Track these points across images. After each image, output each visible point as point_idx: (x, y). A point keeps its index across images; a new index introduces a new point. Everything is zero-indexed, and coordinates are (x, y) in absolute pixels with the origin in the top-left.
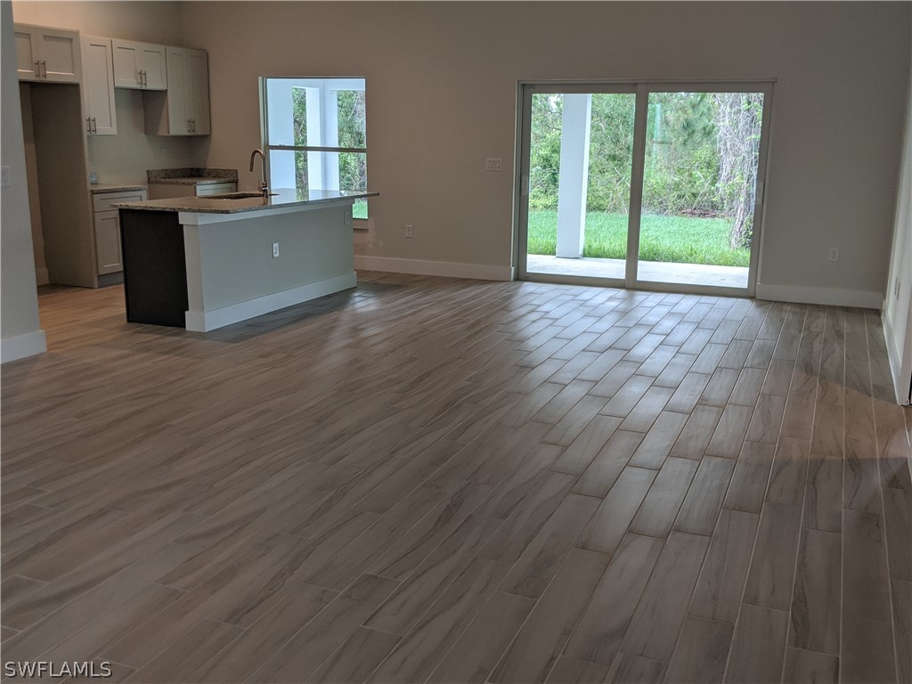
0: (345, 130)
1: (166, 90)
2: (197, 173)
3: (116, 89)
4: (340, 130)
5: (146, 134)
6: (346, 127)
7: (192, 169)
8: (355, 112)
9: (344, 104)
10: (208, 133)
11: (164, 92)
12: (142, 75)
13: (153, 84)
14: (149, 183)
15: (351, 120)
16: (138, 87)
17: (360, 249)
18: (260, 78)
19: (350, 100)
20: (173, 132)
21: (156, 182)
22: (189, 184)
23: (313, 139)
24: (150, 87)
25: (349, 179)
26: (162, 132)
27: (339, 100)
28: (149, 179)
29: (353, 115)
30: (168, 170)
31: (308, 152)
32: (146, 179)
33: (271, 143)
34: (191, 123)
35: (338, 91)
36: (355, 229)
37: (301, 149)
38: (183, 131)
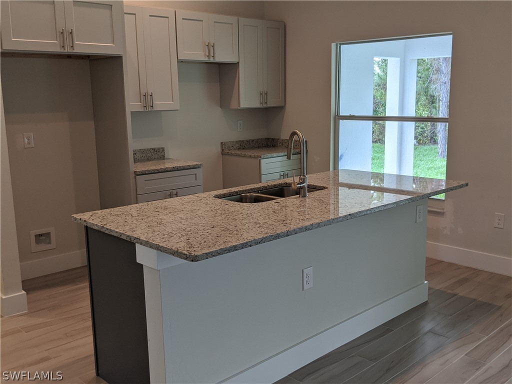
0: (422, 94)
1: (238, 63)
2: (270, 144)
3: (180, 62)
4: (418, 94)
5: (221, 107)
7: (268, 139)
8: (431, 80)
9: (423, 76)
10: (284, 105)
11: (235, 65)
12: (210, 47)
13: (223, 56)
14: (222, 154)
15: (427, 87)
16: (206, 59)
17: (434, 234)
18: (333, 45)
19: (427, 72)
20: (244, 105)
21: (228, 154)
22: (255, 157)
24: (219, 59)
25: (422, 128)
26: (234, 105)
27: (418, 72)
28: (223, 150)
29: (429, 82)
30: (243, 141)
31: (387, 122)
32: (220, 150)
33: (342, 113)
34: (264, 95)
35: (418, 59)
36: (430, 212)
37: (378, 118)
38: (256, 104)
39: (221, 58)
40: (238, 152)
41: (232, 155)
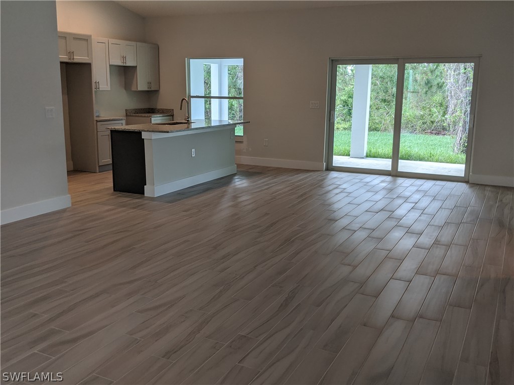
0: (232, 87)
2: (152, 111)
3: (110, 66)
4: (229, 87)
5: (125, 89)
6: (233, 85)
7: (149, 109)
9: (232, 73)
10: (158, 89)
11: (136, 67)
12: (124, 58)
13: (129, 63)
14: (126, 116)
15: (235, 81)
16: (122, 64)
17: (239, 152)
18: (186, 59)
19: (235, 70)
20: (139, 89)
21: (130, 116)
22: (147, 117)
23: (214, 92)
26: (134, 89)
27: (229, 70)
28: (126, 114)
29: (237, 78)
30: (136, 109)
31: (212, 99)
32: (125, 114)
33: (192, 94)
34: (149, 83)
35: (228, 66)
36: (236, 141)
37: (208, 98)
38: (145, 88)
39: (129, 64)
40: (134, 115)
41: (133, 116)
